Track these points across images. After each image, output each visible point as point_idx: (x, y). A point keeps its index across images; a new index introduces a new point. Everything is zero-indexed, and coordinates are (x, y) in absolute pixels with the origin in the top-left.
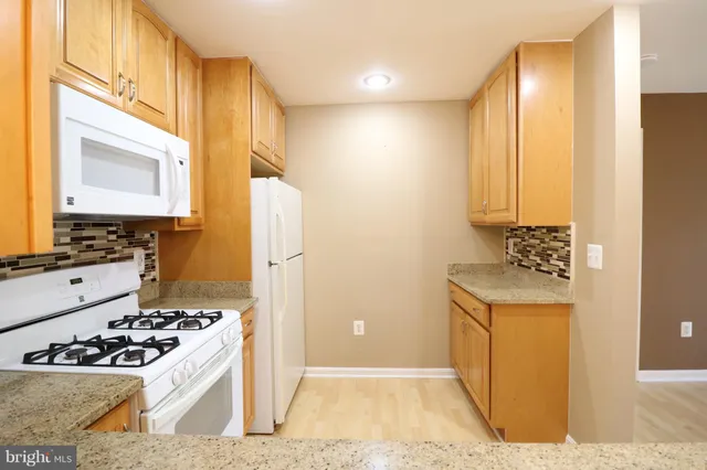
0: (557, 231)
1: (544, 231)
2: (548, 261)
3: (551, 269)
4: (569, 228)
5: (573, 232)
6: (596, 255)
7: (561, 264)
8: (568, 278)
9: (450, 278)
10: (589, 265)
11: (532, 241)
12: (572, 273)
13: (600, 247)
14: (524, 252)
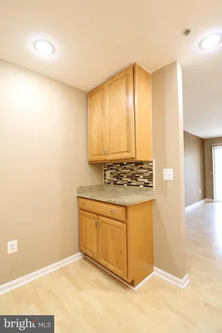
0: (143, 164)
1: (134, 165)
2: (137, 180)
3: (138, 183)
4: (152, 162)
5: (154, 164)
6: (168, 174)
7: (146, 181)
8: (152, 187)
9: (79, 195)
10: (165, 179)
11: (124, 171)
12: (154, 183)
13: (172, 170)
14: (119, 177)
